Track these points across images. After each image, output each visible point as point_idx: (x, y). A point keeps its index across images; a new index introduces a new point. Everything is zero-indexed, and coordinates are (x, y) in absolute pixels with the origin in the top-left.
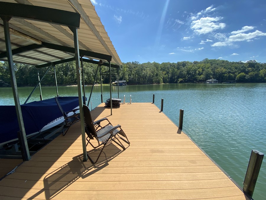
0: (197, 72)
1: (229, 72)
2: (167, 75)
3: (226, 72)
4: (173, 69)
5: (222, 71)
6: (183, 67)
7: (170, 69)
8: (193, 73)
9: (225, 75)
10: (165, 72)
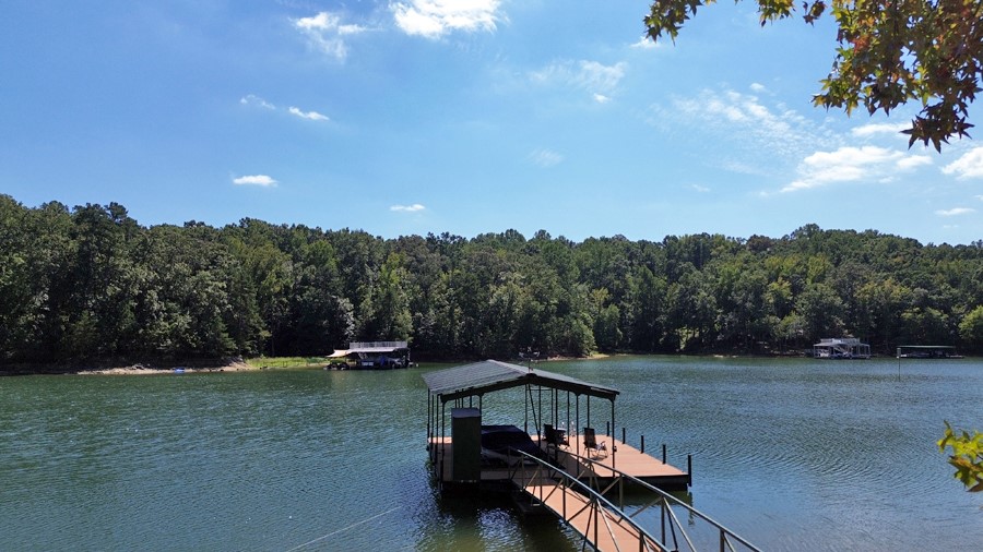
0: (769, 298)
1: (925, 303)
2: (614, 308)
3: (910, 299)
4: (645, 276)
5: (887, 296)
6: (693, 268)
7: (628, 275)
8: (745, 301)
9: (907, 315)
10: (602, 294)
